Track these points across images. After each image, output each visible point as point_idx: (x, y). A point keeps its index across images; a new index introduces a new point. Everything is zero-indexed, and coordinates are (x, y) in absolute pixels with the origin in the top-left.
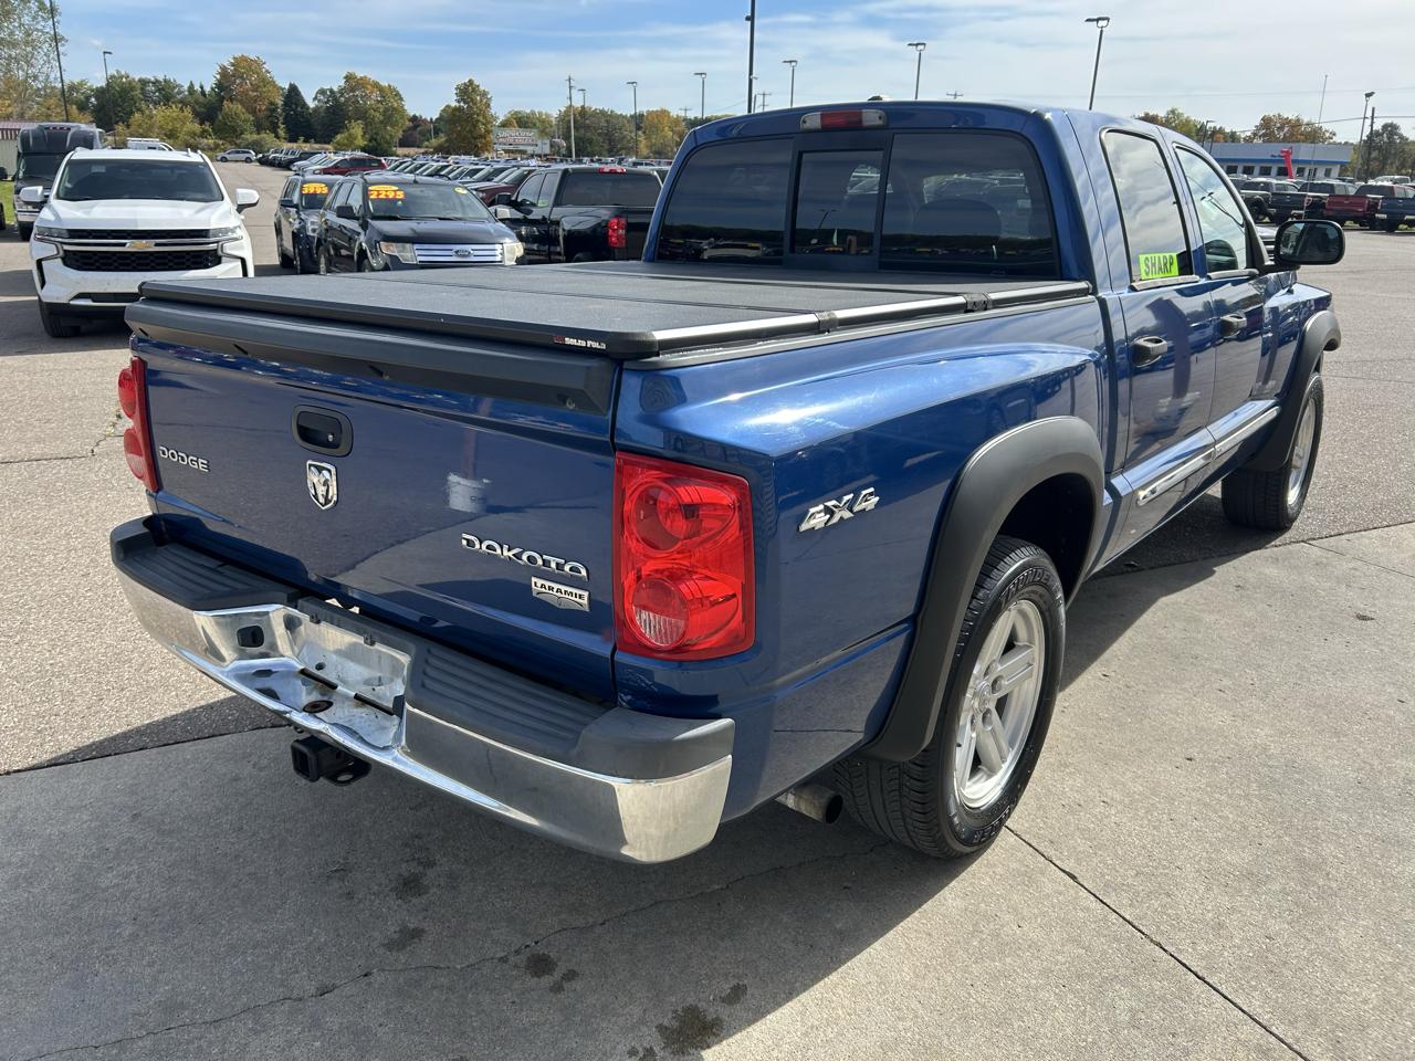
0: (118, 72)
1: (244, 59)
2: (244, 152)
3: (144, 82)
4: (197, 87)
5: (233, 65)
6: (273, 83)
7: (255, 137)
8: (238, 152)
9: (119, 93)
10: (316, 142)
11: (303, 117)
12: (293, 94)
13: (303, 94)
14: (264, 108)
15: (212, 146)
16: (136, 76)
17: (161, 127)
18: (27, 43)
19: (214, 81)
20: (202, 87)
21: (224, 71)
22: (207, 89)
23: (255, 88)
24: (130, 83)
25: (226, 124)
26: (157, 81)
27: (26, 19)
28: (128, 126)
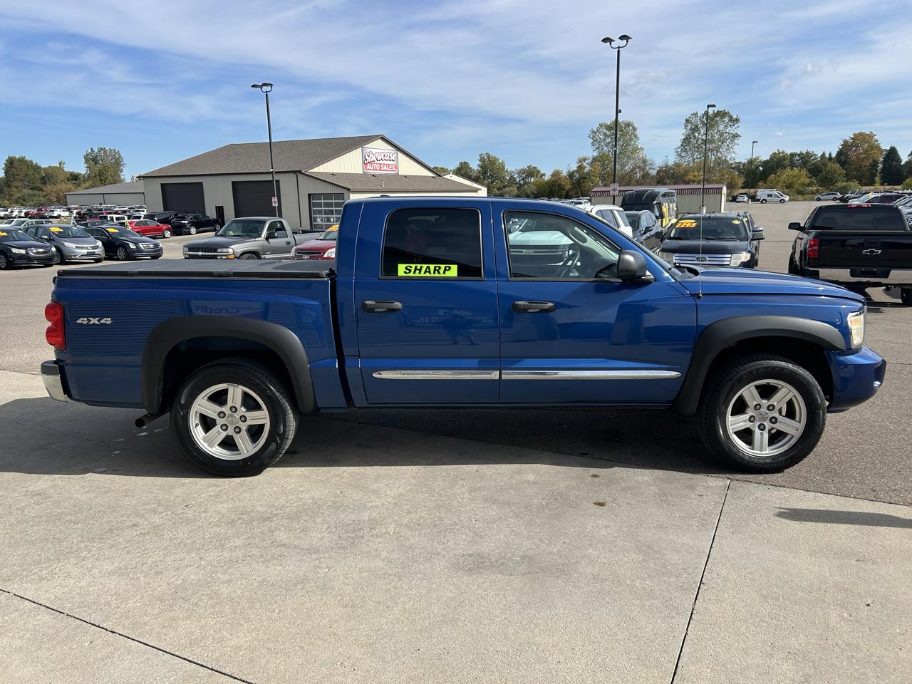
0: (778, 150)
1: (861, 134)
2: (833, 194)
3: (793, 155)
4: (827, 155)
5: (852, 139)
6: (878, 147)
7: (844, 184)
8: (829, 194)
9: (776, 162)
10: (888, 185)
11: (896, 168)
12: (892, 153)
13: (899, 153)
14: (868, 164)
15: (814, 191)
16: (789, 152)
17: (785, 182)
18: (719, 141)
19: (837, 150)
20: (830, 155)
21: (845, 144)
22: (834, 155)
23: (865, 152)
24: (784, 156)
25: (826, 177)
26: (801, 153)
27: (721, 128)
28: (765, 183)
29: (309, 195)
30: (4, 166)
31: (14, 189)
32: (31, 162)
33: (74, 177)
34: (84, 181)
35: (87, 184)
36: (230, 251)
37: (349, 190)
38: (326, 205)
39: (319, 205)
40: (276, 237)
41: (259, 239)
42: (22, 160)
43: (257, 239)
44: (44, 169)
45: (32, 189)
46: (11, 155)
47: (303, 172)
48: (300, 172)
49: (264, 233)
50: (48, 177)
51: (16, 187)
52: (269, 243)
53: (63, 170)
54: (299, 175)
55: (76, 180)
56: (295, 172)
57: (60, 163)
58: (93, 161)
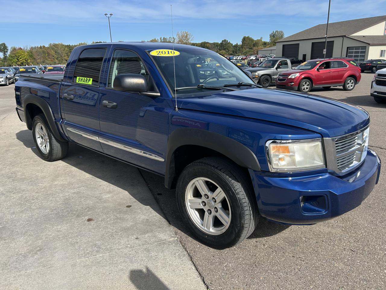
29: (348, 48)
30: (242, 40)
31: (244, 49)
32: (251, 38)
33: (265, 44)
34: (268, 45)
35: (269, 46)
36: (257, 74)
37: (369, 44)
38: (356, 52)
39: (352, 53)
40: (281, 68)
41: (273, 69)
42: (248, 38)
43: (271, 69)
44: (255, 40)
45: (250, 49)
46: (245, 36)
47: (347, 36)
48: (345, 36)
49: (276, 66)
50: (256, 44)
51: (245, 48)
52: (277, 71)
53: (261, 41)
54: (345, 38)
55: (265, 45)
56: (342, 36)
57: (261, 38)
58: (273, 36)
